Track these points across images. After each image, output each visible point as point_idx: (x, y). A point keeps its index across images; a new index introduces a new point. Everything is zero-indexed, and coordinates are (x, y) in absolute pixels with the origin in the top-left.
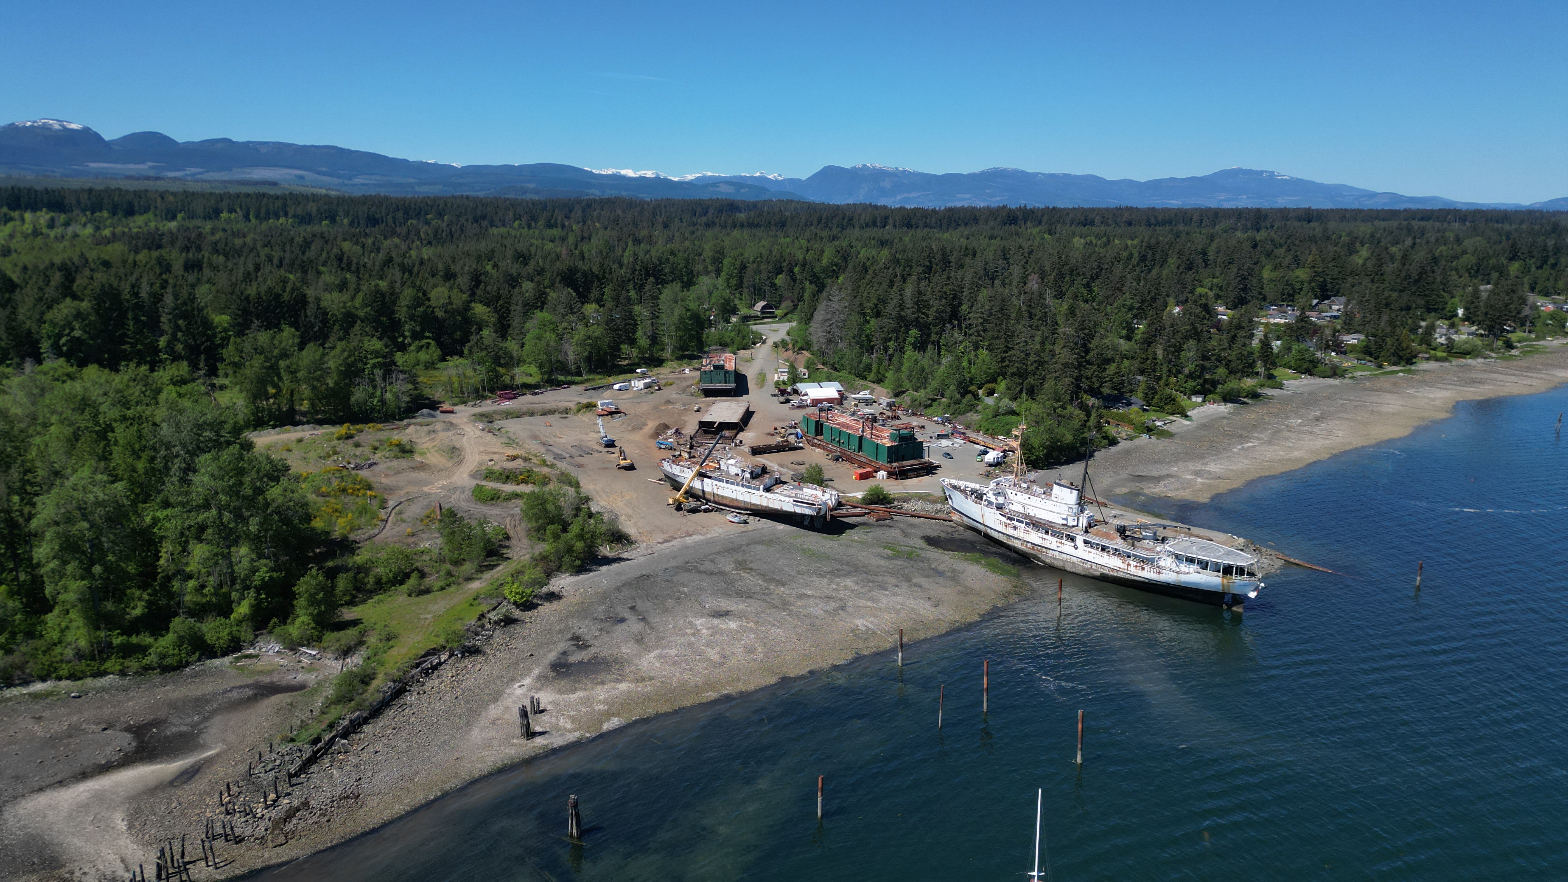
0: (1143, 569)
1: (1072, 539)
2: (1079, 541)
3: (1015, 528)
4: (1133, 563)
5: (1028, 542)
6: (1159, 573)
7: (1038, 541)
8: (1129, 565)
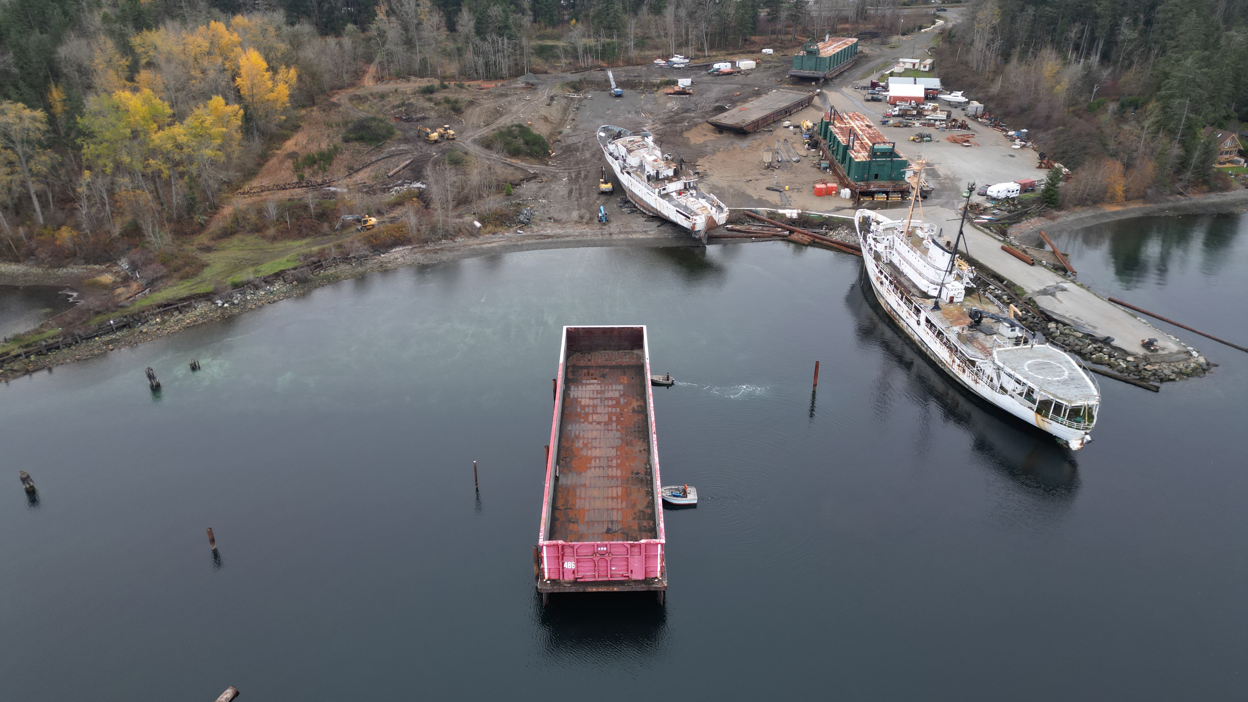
0: (964, 371)
1: (918, 311)
2: (923, 315)
3: (882, 283)
4: (957, 361)
5: (888, 304)
6: (977, 383)
7: (895, 306)
8: (954, 361)
